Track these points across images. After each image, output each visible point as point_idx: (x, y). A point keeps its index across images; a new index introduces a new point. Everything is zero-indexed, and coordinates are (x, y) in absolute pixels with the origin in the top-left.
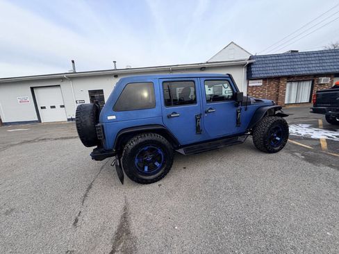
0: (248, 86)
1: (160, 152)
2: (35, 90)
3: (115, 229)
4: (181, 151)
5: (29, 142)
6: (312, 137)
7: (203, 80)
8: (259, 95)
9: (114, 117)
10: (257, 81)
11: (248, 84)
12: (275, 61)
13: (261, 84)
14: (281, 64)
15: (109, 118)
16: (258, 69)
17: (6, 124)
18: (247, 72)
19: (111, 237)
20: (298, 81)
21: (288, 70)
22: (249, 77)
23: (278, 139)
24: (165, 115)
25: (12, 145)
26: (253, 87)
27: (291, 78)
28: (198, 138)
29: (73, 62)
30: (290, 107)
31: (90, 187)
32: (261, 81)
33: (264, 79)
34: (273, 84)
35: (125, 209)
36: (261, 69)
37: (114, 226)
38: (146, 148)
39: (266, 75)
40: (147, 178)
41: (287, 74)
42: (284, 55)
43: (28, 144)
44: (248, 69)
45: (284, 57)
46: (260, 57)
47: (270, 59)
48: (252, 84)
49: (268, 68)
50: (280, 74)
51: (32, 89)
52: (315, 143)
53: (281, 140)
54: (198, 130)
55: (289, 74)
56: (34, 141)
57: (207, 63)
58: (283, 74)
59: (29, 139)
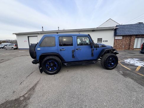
0: (115, 39)
1: (56, 63)
2: (29, 37)
3: (31, 87)
4: (66, 64)
5: (23, 56)
6: (135, 65)
7: (76, 36)
8: (120, 43)
9: (40, 49)
10: (120, 37)
11: (115, 38)
12: (129, 28)
13: (122, 38)
14: (132, 29)
15: (38, 49)
16: (120, 31)
17: (19, 49)
18: (115, 33)
19: (28, 90)
20: (142, 37)
21: (136, 32)
22: (115, 35)
23: (112, 64)
24: (59, 50)
25: (17, 56)
26: (117, 39)
27: (137, 36)
28: (73, 60)
29: (42, 27)
30: (137, 50)
31: (32, 73)
32: (122, 37)
33: (123, 36)
34: (128, 38)
35: (38, 82)
36: (122, 31)
37: (31, 86)
38: (51, 61)
39: (124, 34)
40: (50, 72)
41: (135, 34)
42: (135, 25)
43: (22, 57)
44: (115, 31)
45: (135, 26)
46: (122, 25)
47: (127, 26)
48: (116, 38)
49: (125, 31)
50: (131, 34)
51: (28, 37)
52: (134, 68)
53: (114, 64)
54: (73, 56)
55: (137, 34)
56: (25, 56)
57: (97, 28)
58: (133, 34)
59: (23, 55)
